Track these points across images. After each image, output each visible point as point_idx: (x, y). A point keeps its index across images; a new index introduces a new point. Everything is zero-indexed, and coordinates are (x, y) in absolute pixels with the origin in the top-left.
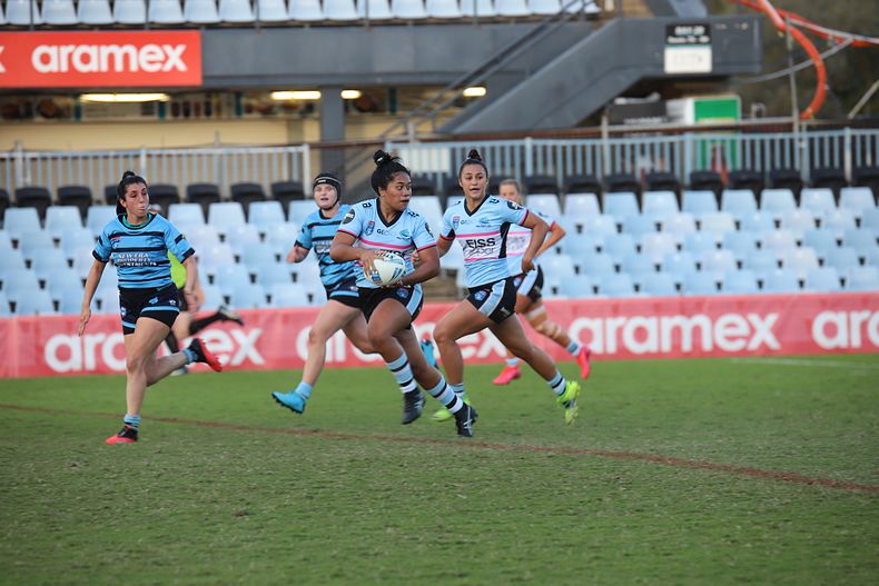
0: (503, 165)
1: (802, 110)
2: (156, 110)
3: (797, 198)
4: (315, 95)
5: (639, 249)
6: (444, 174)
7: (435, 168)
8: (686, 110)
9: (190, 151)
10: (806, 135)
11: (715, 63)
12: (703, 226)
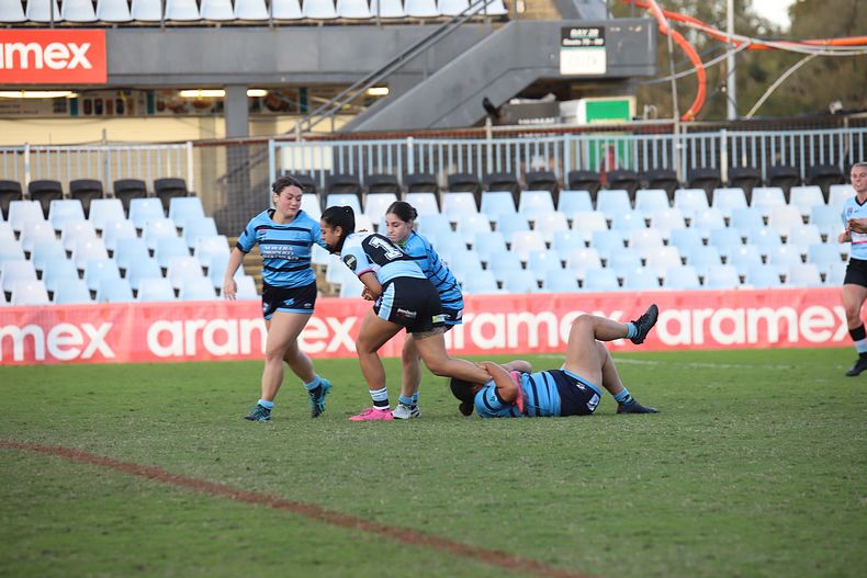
0: (385, 164)
1: (682, 113)
2: (68, 107)
3: (671, 197)
4: (221, 93)
5: (508, 246)
6: (327, 172)
7: (318, 166)
8: (578, 111)
9: (74, 148)
10: (685, 136)
11: (608, 66)
12: (574, 225)
